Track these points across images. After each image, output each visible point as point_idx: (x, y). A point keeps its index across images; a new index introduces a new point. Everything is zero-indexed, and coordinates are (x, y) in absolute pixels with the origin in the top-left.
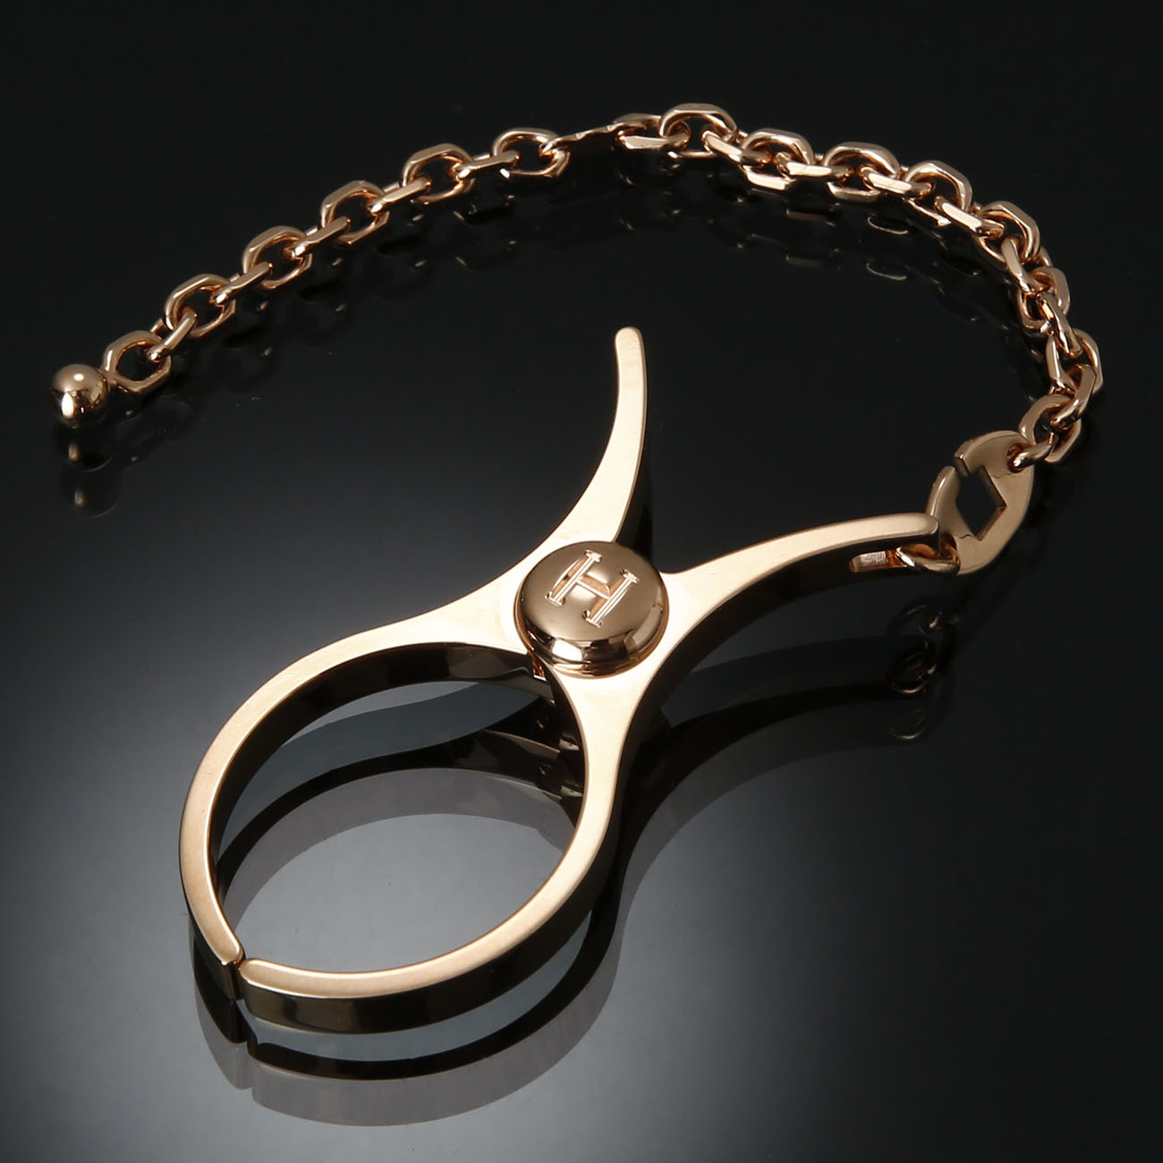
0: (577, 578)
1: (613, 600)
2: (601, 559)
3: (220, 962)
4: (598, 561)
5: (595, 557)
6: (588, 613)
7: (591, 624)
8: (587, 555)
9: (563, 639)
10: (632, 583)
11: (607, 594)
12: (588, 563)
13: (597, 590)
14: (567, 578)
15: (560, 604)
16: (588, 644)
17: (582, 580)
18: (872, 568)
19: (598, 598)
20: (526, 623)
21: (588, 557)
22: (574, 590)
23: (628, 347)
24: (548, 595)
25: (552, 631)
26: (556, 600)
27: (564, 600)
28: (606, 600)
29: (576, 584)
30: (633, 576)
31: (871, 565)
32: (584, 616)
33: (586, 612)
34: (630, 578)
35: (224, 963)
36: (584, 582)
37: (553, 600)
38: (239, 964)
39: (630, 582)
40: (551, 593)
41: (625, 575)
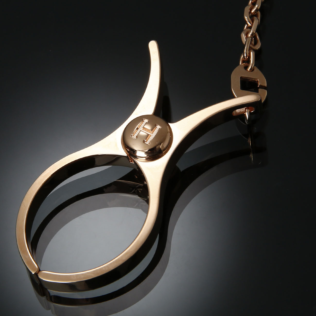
0: (141, 128)
1: (153, 135)
2: (148, 121)
3: (32, 273)
4: (147, 122)
5: (146, 121)
6: (145, 140)
7: (147, 144)
8: (144, 120)
9: (139, 150)
10: (159, 128)
11: (151, 133)
12: (144, 123)
13: (148, 132)
14: (137, 129)
15: (136, 138)
16: (147, 151)
17: (142, 129)
18: (241, 114)
19: (148, 135)
20: (125, 146)
21: (144, 121)
22: (140, 133)
23: (153, 46)
24: (132, 136)
25: (135, 148)
26: (135, 137)
27: (137, 137)
28: (151, 135)
29: (141, 131)
30: (159, 126)
31: (240, 112)
32: (144, 142)
33: (144, 140)
34: (158, 127)
35: (33, 273)
36: (144, 130)
37: (134, 137)
38: (38, 273)
39: (158, 128)
40: (132, 135)
41: (157, 126)
